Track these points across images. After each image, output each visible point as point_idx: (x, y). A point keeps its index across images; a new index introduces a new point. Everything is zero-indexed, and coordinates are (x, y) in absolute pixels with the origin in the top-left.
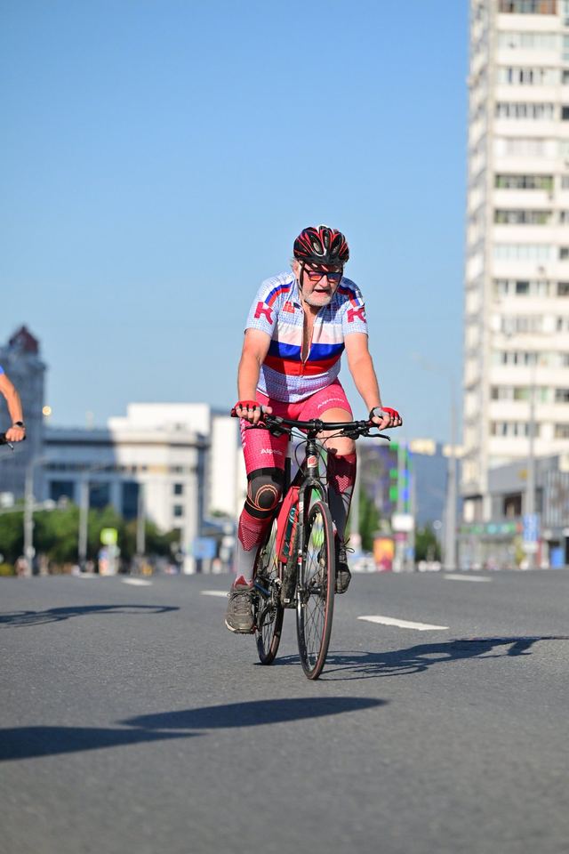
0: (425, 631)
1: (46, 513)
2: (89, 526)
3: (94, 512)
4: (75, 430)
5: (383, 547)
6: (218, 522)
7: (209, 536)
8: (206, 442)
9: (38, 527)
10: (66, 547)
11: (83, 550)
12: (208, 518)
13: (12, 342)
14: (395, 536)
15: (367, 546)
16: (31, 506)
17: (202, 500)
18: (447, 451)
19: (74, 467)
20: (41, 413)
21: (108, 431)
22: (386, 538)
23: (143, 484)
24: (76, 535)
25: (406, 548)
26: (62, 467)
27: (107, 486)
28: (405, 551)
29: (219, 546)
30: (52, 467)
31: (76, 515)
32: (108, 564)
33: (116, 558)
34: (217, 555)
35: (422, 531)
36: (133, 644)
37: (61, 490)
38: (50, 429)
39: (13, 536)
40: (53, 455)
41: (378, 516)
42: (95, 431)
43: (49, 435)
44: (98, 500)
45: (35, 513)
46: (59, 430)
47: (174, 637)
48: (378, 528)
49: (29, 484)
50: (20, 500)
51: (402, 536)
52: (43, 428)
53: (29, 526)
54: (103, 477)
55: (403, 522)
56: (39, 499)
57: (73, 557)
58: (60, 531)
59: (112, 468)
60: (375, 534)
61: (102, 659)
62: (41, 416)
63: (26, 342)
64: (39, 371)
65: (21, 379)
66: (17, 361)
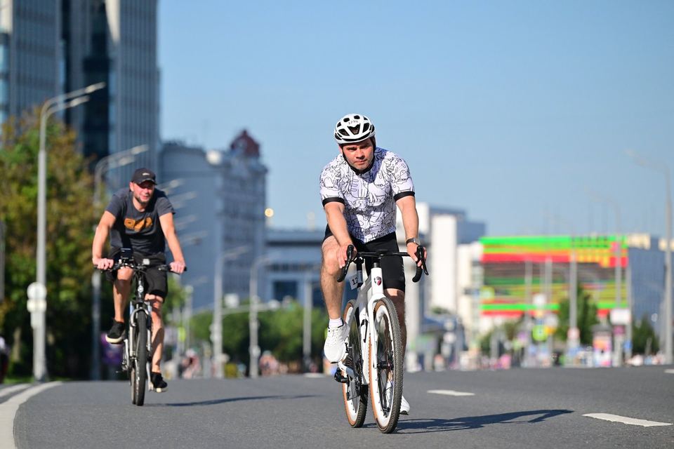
0: (650, 427)
1: (270, 313)
2: (313, 326)
3: (318, 311)
4: (297, 231)
5: (601, 341)
6: (439, 319)
7: (430, 332)
8: (426, 240)
9: (263, 327)
10: (290, 348)
11: (307, 348)
12: (429, 315)
13: (233, 146)
14: (613, 330)
15: (585, 340)
16: (256, 307)
17: (423, 297)
18: (663, 245)
19: (296, 267)
20: (264, 214)
22: (604, 332)
24: (301, 335)
25: (624, 340)
26: (285, 268)
28: (623, 345)
29: (440, 342)
30: (275, 268)
31: (300, 314)
34: (439, 351)
35: (639, 324)
36: (365, 445)
37: (284, 290)
38: (273, 231)
39: (238, 337)
40: (276, 256)
43: (272, 237)
45: (260, 313)
46: (282, 232)
48: (596, 322)
49: (253, 286)
50: (244, 302)
51: (619, 329)
52: (266, 230)
53: (254, 326)
55: (622, 316)
56: (263, 300)
57: (298, 356)
58: (284, 331)
60: (594, 328)
62: (264, 218)
63: (247, 146)
64: (260, 174)
65: (242, 182)
66: (240, 166)
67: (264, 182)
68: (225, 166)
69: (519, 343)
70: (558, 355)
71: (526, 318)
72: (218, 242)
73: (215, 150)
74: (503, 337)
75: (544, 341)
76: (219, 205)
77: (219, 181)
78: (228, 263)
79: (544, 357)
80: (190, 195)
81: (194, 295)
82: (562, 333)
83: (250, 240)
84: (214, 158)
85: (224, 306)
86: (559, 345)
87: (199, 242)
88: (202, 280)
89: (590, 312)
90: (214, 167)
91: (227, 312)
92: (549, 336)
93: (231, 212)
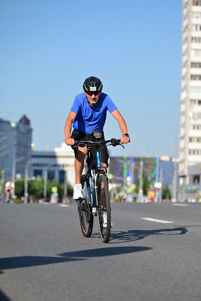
1: (32, 181)
2: (47, 186)
3: (49, 181)
4: (42, 152)
5: (151, 194)
9: (29, 186)
10: (39, 193)
11: (45, 194)
13: (21, 121)
14: (155, 190)
15: (145, 193)
16: (27, 179)
18: (174, 160)
19: (42, 165)
21: (54, 153)
22: (152, 190)
23: (66, 171)
24: (43, 189)
26: (38, 165)
27: (54, 172)
28: (159, 195)
30: (34, 165)
31: (43, 182)
32: (54, 199)
33: (57, 197)
35: (164, 188)
36: (63, 227)
37: (37, 173)
38: (34, 152)
39: (20, 189)
40: (35, 161)
41: (149, 183)
42: (50, 152)
43: (34, 154)
44: (51, 176)
45: (28, 181)
46: (37, 152)
47: (77, 225)
48: (149, 187)
49: (26, 171)
50: (23, 177)
51: (157, 190)
52: (32, 151)
53: (26, 186)
54: (52, 169)
55: (158, 185)
56: (30, 176)
57: (42, 197)
58: (37, 188)
59: (56, 165)
60: (148, 189)
61: (52, 232)
62: (31, 147)
63: (25, 121)
64: (30, 131)
65: (23, 134)
66: (22, 128)
67: (31, 134)
68: (17, 128)
69: (121, 194)
70: (135, 199)
71: (124, 185)
72: (14, 155)
73: (14, 122)
74: (116, 192)
75: (130, 194)
76: (15, 142)
77: (15, 133)
78: (18, 163)
79: (130, 199)
80: (4, 138)
81: (5, 174)
82: (137, 191)
83: (25, 154)
84: (13, 125)
85: (16, 178)
86: (135, 195)
87: (7, 155)
88: (8, 169)
89: (147, 184)
90: (14, 128)
91: (17, 181)
92: (132, 192)
93: (19, 144)
